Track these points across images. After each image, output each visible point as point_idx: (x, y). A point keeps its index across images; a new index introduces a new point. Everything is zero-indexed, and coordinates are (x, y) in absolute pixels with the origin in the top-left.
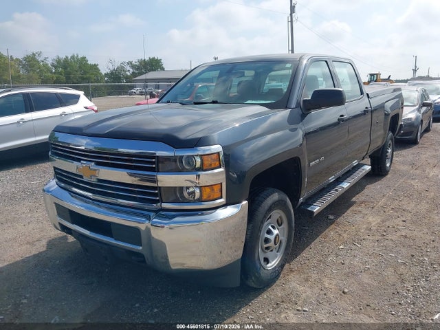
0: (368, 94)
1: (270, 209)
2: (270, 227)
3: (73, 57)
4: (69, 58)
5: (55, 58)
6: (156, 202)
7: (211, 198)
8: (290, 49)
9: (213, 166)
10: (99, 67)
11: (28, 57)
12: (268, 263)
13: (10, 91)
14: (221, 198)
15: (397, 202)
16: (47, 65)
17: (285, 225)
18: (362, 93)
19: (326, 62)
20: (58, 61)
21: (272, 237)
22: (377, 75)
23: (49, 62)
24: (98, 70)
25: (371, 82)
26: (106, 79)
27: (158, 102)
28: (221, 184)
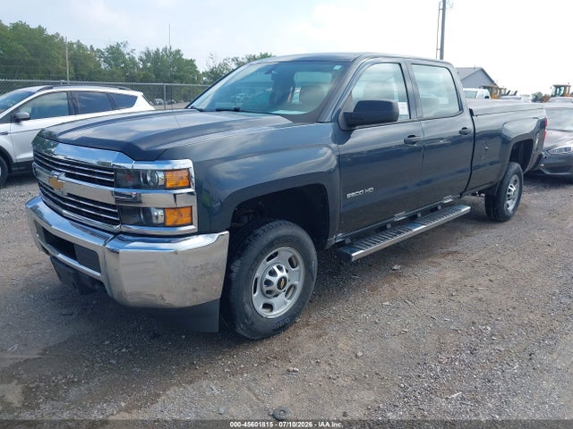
0: (471, 111)
1: (272, 245)
2: (275, 268)
3: (165, 50)
4: (161, 51)
5: (144, 50)
6: (116, 223)
7: (178, 224)
8: (439, 47)
9: (181, 185)
10: (196, 63)
11: (112, 47)
12: (272, 311)
13: (51, 88)
14: (191, 224)
15: (499, 256)
16: (133, 58)
17: (301, 267)
18: (461, 108)
19: (400, 65)
20: (148, 54)
21: (275, 280)
22: (565, 87)
23: (137, 56)
24: (195, 67)
25: (555, 96)
26: (204, 78)
27: (186, 108)
28: (191, 207)
